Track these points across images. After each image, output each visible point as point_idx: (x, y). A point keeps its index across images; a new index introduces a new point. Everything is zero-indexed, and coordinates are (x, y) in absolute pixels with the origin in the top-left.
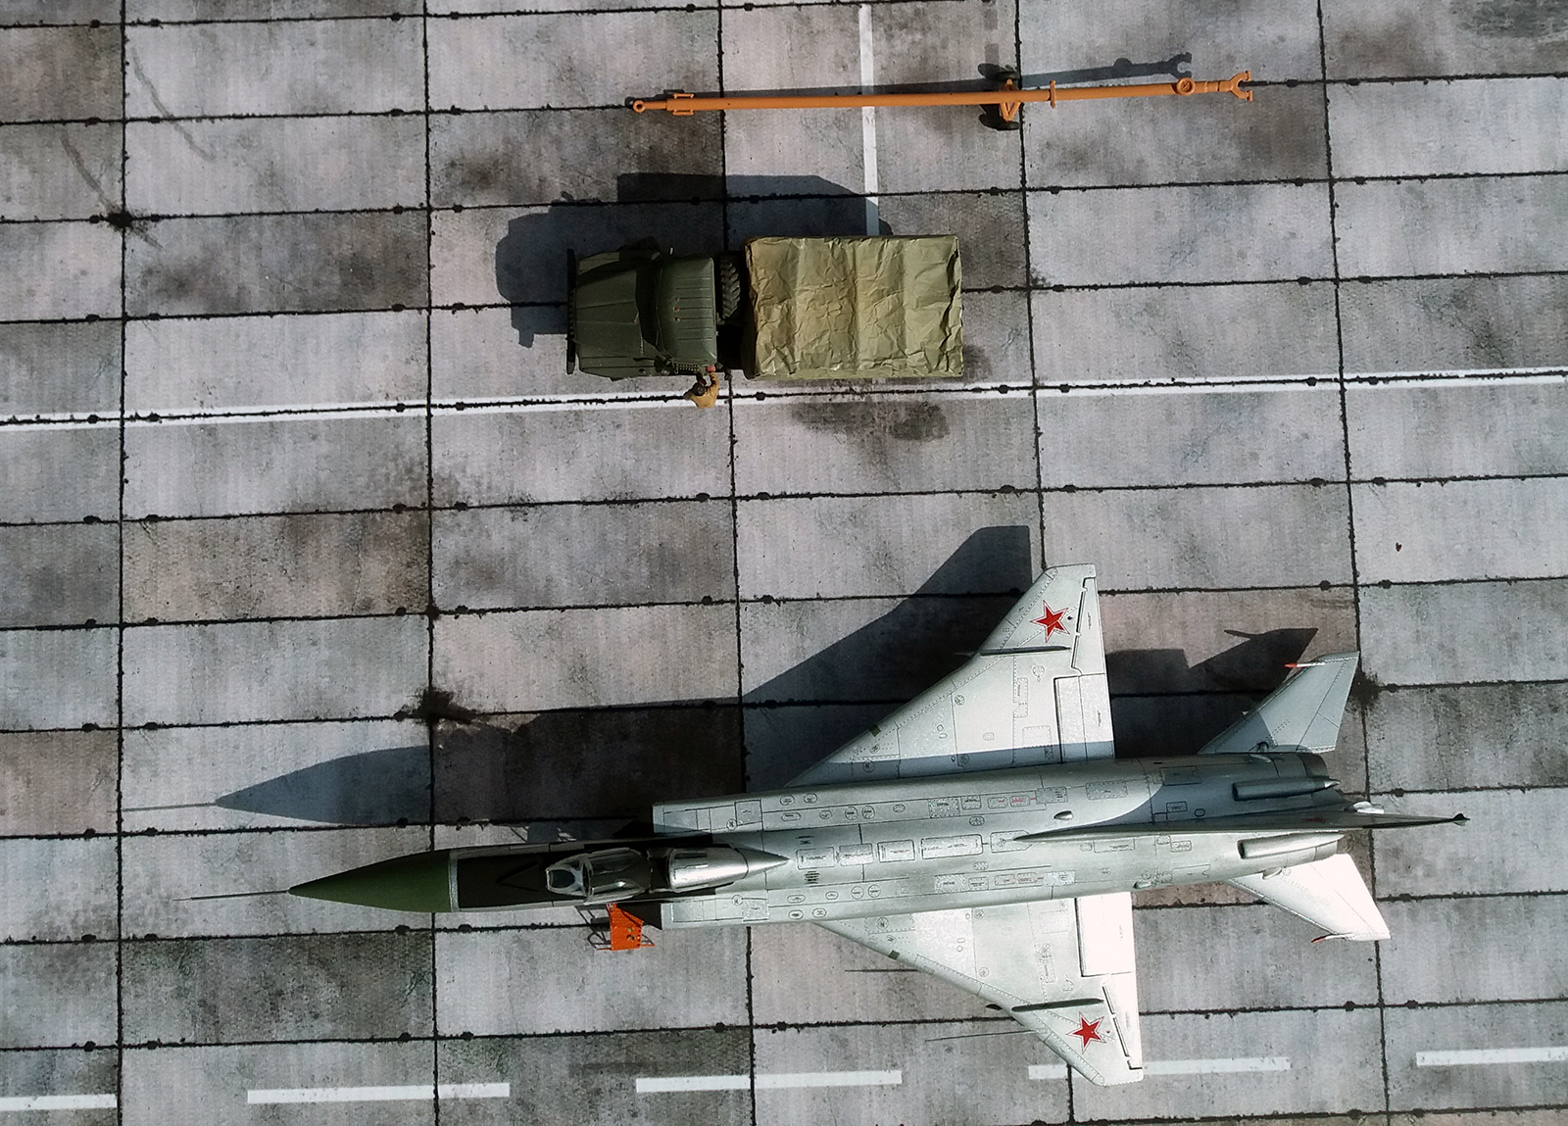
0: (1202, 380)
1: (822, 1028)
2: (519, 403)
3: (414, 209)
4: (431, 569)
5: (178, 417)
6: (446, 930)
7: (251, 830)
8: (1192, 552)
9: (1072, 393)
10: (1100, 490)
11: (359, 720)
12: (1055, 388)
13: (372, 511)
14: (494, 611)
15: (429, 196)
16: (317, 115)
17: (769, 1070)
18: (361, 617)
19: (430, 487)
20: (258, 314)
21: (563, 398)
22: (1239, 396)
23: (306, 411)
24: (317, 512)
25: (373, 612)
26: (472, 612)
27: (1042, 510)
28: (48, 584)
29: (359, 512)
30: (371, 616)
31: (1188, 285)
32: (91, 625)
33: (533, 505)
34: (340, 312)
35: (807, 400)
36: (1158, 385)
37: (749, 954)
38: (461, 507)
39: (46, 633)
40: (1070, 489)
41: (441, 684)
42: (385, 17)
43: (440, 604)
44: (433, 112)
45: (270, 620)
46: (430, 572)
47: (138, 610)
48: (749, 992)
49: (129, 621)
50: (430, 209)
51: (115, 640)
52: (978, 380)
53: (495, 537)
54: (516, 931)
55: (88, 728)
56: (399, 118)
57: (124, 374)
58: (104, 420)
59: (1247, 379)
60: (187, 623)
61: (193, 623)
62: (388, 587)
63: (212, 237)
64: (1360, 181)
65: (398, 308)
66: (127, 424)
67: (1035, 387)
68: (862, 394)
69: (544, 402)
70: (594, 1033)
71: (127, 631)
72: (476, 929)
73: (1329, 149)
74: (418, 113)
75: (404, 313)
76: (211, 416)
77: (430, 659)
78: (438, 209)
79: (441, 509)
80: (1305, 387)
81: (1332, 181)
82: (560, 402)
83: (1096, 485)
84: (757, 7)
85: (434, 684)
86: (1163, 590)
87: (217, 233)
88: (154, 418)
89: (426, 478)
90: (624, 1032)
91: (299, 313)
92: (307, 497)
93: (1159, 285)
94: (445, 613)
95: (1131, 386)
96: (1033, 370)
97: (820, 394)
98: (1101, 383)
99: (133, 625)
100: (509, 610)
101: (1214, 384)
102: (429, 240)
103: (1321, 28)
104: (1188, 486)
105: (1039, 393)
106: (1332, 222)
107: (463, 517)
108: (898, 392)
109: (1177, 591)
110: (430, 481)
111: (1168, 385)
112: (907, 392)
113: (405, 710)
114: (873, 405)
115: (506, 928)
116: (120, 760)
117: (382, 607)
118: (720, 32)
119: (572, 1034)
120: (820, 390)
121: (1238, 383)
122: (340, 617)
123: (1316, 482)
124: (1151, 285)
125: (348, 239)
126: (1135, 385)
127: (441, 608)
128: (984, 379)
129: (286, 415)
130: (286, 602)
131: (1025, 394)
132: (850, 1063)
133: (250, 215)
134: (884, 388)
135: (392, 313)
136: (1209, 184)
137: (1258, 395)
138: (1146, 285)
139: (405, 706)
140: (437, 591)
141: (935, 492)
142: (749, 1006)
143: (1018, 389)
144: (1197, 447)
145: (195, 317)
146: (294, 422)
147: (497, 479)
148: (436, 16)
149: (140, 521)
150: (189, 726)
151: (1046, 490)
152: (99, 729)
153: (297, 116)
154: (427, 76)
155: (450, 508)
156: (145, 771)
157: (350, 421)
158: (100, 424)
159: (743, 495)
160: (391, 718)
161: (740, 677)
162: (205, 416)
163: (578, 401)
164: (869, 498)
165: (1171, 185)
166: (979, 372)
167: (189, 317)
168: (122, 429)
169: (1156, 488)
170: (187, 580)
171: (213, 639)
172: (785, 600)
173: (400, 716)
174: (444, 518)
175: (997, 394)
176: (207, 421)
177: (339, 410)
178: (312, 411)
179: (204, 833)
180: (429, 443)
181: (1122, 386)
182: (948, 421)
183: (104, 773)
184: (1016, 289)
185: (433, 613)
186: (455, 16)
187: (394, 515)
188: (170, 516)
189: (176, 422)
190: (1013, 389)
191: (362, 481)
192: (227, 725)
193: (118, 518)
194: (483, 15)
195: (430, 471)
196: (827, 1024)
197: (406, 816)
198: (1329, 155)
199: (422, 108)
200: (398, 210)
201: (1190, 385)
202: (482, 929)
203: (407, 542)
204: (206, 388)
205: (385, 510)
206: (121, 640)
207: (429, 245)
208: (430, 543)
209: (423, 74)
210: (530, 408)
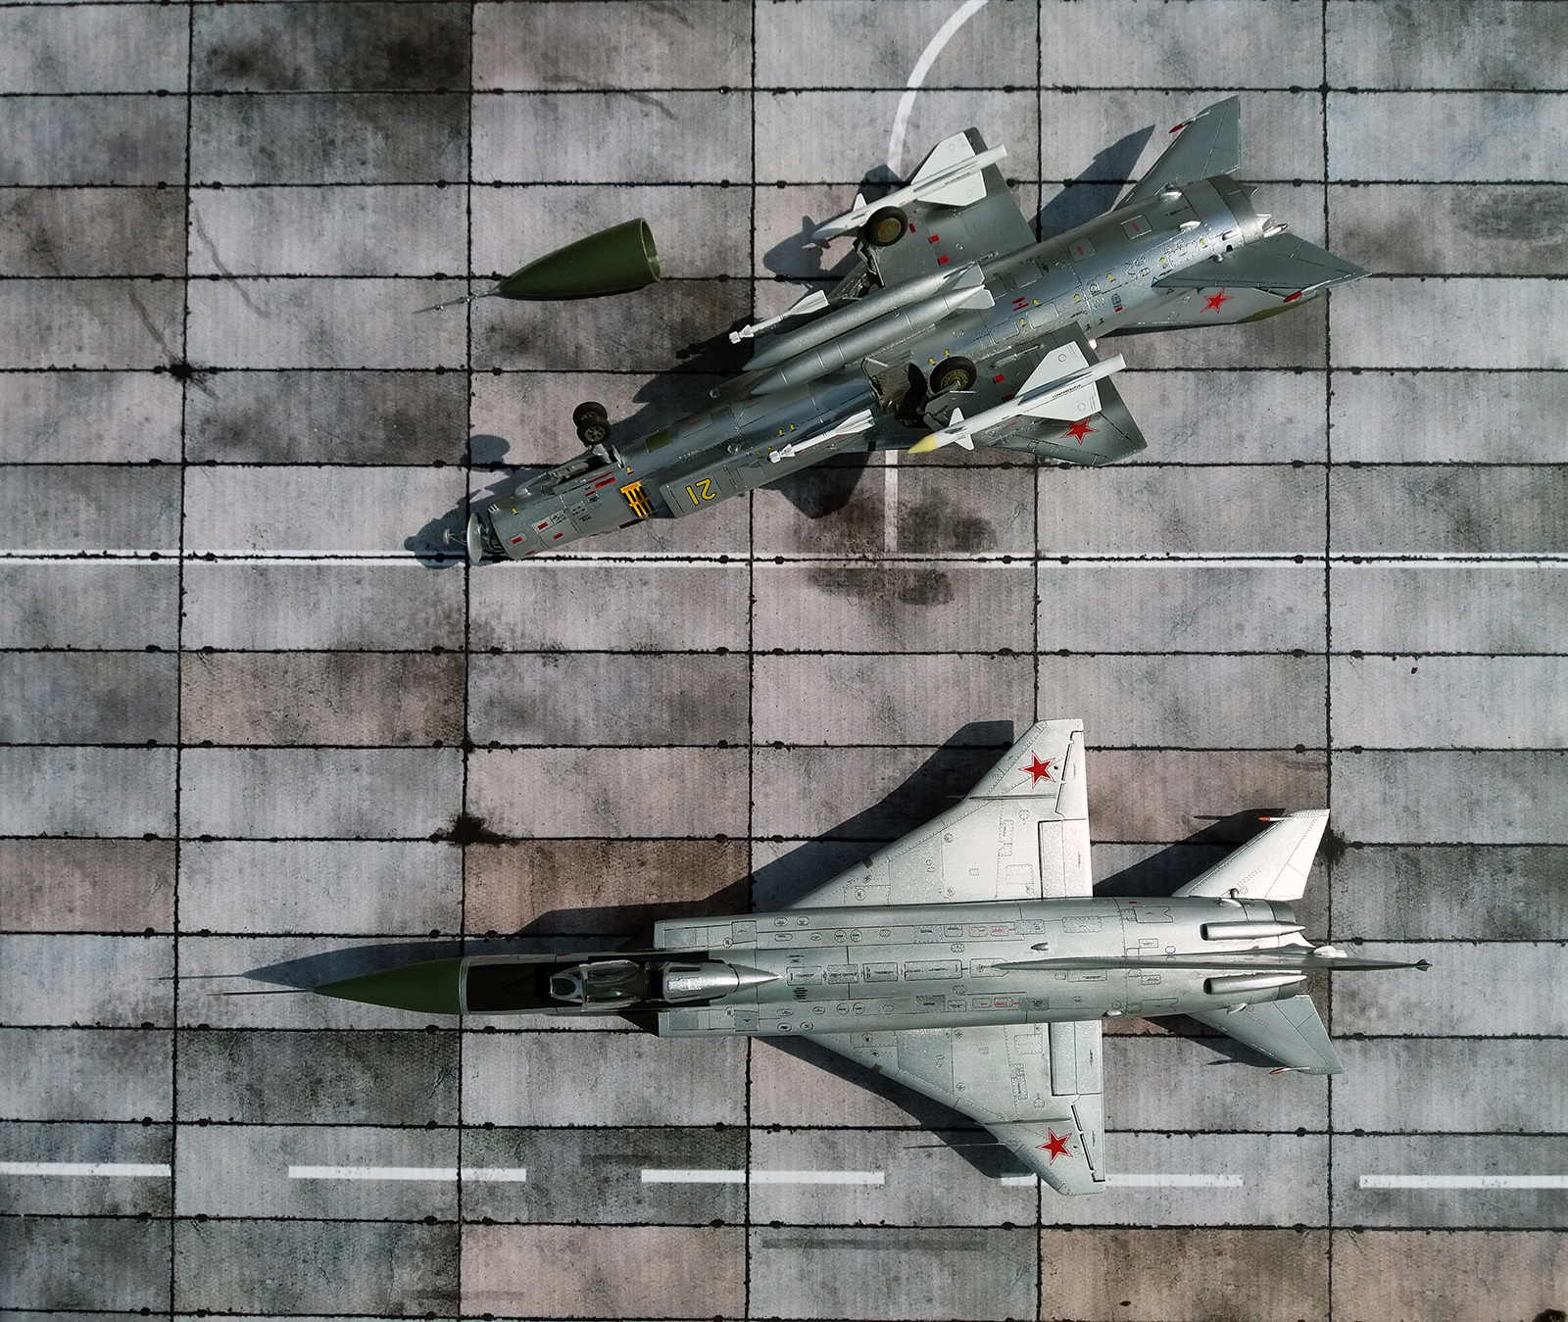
0: (1195, 555)
1: (813, 1131)
2: (552, 558)
3: (455, 370)
4: (466, 706)
5: (232, 558)
6: (472, 1031)
7: (296, 935)
8: (1176, 714)
9: (1071, 564)
10: (1093, 654)
11: (397, 840)
12: (1056, 559)
13: (413, 652)
14: (525, 747)
15: (469, 359)
16: (365, 277)
17: (763, 1166)
18: (400, 747)
19: (467, 632)
20: (307, 464)
21: (595, 555)
22: (1230, 571)
23: (351, 557)
24: (361, 651)
25: (411, 743)
26: (504, 747)
27: (1036, 671)
28: (113, 706)
29: (400, 652)
30: (409, 747)
31: (1187, 465)
32: (151, 744)
33: (564, 652)
34: (384, 465)
35: (823, 565)
36: (1153, 559)
37: (748, 1061)
38: (496, 651)
39: (111, 751)
40: (1064, 653)
41: (473, 811)
42: (431, 184)
43: (474, 739)
44: (475, 277)
45: (316, 747)
46: (466, 710)
47: (195, 732)
48: (748, 1096)
49: (186, 742)
50: (470, 371)
51: (174, 759)
52: (984, 551)
53: (528, 680)
54: (536, 1034)
55: (149, 837)
56: (442, 282)
57: (183, 515)
58: (165, 557)
59: (1238, 555)
60: (240, 747)
61: (245, 747)
62: (427, 722)
63: (265, 390)
64: (1356, 371)
65: (439, 464)
66: (186, 562)
67: (1038, 558)
68: (874, 561)
69: (576, 558)
70: (605, 1128)
71: (185, 752)
72: (500, 1031)
73: (1328, 339)
74: (460, 278)
75: (444, 470)
76: (262, 557)
77: (465, 788)
78: (478, 372)
79: (477, 653)
80: (1293, 564)
81: (1329, 370)
82: (591, 559)
83: (1089, 650)
84: (790, 185)
85: (468, 810)
86: (1147, 748)
87: (269, 386)
88: (210, 557)
89: (463, 624)
90: (631, 1127)
91: (346, 465)
92: (350, 635)
93: (1160, 465)
94: (479, 747)
95: (1127, 559)
96: (1036, 542)
97: (835, 560)
98: (1100, 555)
99: (190, 746)
100: (538, 747)
101: (1207, 559)
102: (470, 401)
103: (1327, 223)
104: (1176, 653)
105: (1040, 564)
106: (1328, 409)
107: (498, 661)
108: (908, 560)
109: (1160, 749)
110: (467, 626)
111: (1163, 559)
112: (916, 560)
113: (440, 832)
114: (884, 572)
115: (527, 1031)
116: (178, 867)
117: (421, 740)
118: (753, 209)
119: (584, 1127)
120: (835, 556)
121: (1229, 559)
122: (381, 747)
123: (1298, 653)
124: (1153, 465)
125: (393, 397)
126: (1132, 559)
127: (476, 743)
128: (989, 549)
129: (332, 560)
130: (331, 730)
131: (1027, 564)
132: (837, 1164)
133: (300, 370)
134: (896, 556)
135: (433, 469)
136: (1213, 369)
137: (1248, 571)
138: (1148, 464)
139: (440, 829)
140: (472, 727)
141: (938, 653)
142: (747, 1109)
143: (1021, 559)
144: (1187, 618)
145: (249, 464)
146: (339, 566)
147: (530, 628)
148: (480, 184)
149: (197, 651)
150: (240, 839)
151: (1042, 653)
152: (158, 838)
153: (346, 277)
154: (470, 243)
155: (486, 652)
156: (200, 878)
157: (392, 569)
158: (161, 561)
159: (760, 650)
160: (427, 840)
161: (751, 814)
162: (257, 557)
163: (608, 559)
164: (876, 657)
165: (1177, 369)
166: (985, 543)
167: (243, 465)
168: (181, 566)
169: (1145, 654)
170: (239, 707)
171: (263, 762)
172: (795, 746)
173: (435, 838)
174: (480, 661)
175: (1001, 564)
176: (259, 562)
177: (382, 557)
178: (358, 557)
179: (253, 936)
180: (467, 592)
181: (1119, 559)
182: (954, 587)
183: (162, 879)
184: (1025, 465)
185: (468, 747)
186: (498, 184)
187: (433, 656)
188: (224, 648)
189: (230, 562)
190: (1016, 560)
191: (403, 624)
192: (274, 840)
193: (177, 648)
194: (525, 185)
195: (467, 618)
196: (818, 1128)
197: (438, 928)
198: (1328, 345)
199: (465, 274)
200: (440, 370)
201: (1184, 559)
202: (505, 1031)
203: (445, 682)
204: (257, 531)
205: (425, 651)
206: (179, 760)
207: (469, 405)
208: (466, 684)
209: (466, 240)
210: (562, 563)
